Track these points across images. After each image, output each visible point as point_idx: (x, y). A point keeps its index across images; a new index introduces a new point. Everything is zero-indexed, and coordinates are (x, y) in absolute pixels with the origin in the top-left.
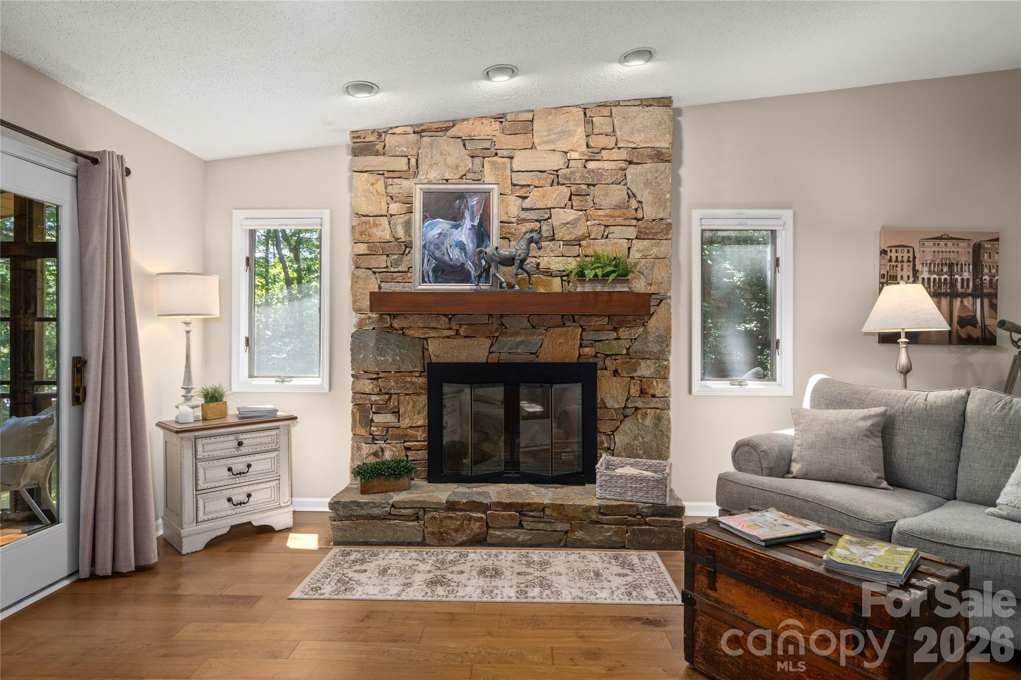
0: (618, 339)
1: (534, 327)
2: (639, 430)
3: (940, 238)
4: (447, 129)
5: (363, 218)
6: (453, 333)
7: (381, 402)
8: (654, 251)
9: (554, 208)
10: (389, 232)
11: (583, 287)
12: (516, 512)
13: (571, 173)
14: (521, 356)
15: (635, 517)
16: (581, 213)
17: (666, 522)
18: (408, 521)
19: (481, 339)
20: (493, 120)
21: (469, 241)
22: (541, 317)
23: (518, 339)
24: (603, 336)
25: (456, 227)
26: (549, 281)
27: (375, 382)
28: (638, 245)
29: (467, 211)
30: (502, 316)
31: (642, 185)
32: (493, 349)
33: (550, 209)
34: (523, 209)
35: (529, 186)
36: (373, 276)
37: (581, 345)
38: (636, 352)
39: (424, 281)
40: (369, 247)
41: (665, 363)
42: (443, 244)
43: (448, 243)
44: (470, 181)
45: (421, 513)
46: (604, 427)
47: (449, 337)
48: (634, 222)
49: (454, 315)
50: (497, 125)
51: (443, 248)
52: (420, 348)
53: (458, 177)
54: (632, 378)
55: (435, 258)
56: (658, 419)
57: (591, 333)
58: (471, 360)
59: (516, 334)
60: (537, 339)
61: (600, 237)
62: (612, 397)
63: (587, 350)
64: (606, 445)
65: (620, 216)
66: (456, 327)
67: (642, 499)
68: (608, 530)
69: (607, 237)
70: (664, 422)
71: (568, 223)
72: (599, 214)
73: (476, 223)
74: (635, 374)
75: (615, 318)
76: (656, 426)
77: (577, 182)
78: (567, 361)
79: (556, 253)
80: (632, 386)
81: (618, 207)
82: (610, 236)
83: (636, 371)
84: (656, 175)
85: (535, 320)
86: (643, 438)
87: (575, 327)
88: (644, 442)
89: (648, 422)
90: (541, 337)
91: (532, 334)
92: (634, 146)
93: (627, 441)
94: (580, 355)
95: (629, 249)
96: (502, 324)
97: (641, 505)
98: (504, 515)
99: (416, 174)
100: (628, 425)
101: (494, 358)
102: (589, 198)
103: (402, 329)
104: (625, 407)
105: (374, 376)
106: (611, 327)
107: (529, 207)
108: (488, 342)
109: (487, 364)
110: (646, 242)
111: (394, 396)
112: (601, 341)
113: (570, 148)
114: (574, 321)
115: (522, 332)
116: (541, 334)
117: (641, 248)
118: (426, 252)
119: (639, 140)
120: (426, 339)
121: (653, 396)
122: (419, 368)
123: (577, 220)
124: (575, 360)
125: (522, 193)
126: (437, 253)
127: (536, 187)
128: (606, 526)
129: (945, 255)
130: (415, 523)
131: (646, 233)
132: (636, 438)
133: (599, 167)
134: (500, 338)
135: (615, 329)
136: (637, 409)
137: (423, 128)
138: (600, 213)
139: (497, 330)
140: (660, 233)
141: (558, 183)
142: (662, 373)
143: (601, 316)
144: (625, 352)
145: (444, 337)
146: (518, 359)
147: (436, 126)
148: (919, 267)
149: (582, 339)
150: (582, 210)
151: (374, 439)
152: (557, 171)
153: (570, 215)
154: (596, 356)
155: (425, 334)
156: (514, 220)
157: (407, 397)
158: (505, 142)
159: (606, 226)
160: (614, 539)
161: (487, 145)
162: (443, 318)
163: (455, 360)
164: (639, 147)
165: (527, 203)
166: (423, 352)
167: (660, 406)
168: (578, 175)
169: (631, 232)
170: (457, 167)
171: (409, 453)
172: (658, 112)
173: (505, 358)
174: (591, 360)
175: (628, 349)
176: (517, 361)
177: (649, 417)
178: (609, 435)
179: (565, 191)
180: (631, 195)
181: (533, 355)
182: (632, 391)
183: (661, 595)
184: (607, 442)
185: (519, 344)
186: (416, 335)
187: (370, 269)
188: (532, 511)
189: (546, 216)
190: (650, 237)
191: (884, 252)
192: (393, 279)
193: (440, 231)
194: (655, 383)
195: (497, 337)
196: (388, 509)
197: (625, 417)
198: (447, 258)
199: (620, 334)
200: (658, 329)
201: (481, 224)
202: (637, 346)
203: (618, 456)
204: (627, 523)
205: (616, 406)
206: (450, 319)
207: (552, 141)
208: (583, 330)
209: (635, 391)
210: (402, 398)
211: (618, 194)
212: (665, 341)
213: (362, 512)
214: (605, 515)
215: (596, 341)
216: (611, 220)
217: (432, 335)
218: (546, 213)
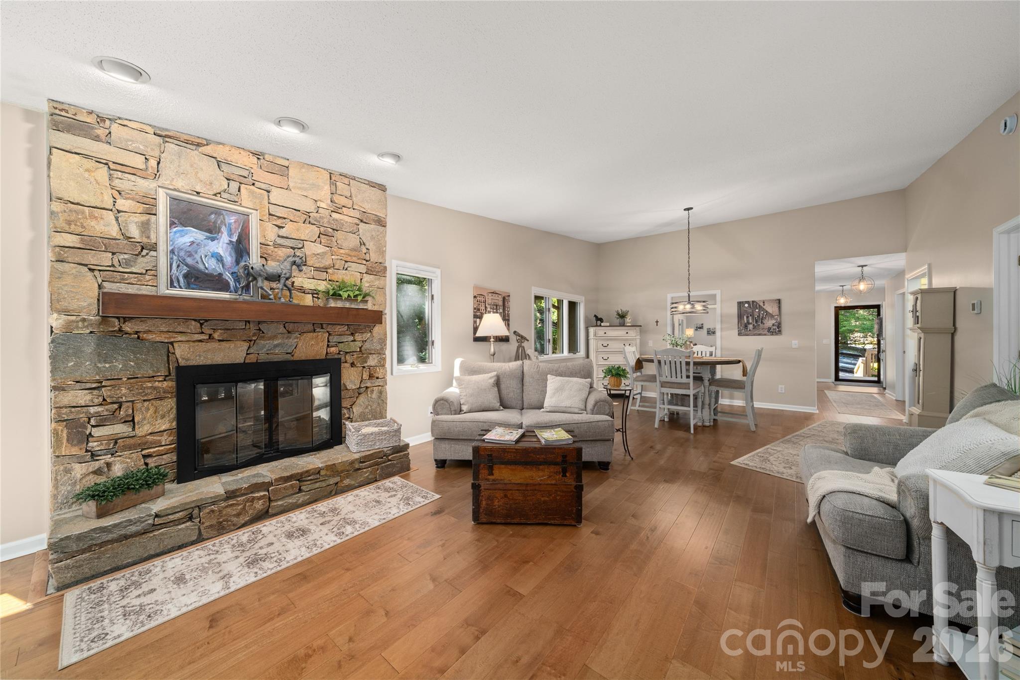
0: (354, 341)
1: (289, 332)
2: (369, 402)
3: (493, 293)
4: (199, 145)
5: (70, 205)
6: (208, 337)
7: (106, 413)
8: (377, 283)
9: (306, 241)
10: (116, 228)
11: (336, 303)
12: (296, 480)
13: (320, 217)
14: (279, 355)
15: (382, 458)
16: (328, 249)
17: (400, 456)
18: (177, 525)
19: (238, 343)
20: (251, 155)
21: (227, 254)
22: (296, 325)
23: (276, 342)
24: (344, 338)
25: (213, 239)
26: (303, 297)
27: (95, 392)
28: (367, 278)
29: (224, 227)
30: (259, 323)
31: (369, 238)
32: (251, 351)
33: (303, 240)
34: (279, 236)
35: (285, 218)
36: (90, 274)
37: (328, 346)
38: (366, 350)
39: (172, 285)
40: (82, 240)
41: (384, 356)
42: (196, 252)
43: (202, 252)
44: (226, 201)
45: (196, 511)
46: (345, 403)
47: (200, 341)
48: (364, 262)
49: (206, 321)
50: (254, 160)
51: (197, 257)
52: (164, 352)
53: (212, 193)
54: (364, 367)
55: (187, 265)
56: (381, 392)
57: (336, 337)
58: (227, 361)
59: (274, 337)
60: (292, 341)
61: (341, 269)
62: (351, 381)
63: (333, 350)
64: (347, 416)
65: (355, 256)
66: (208, 331)
67: (385, 445)
68: (366, 473)
69: (346, 269)
70: (384, 394)
71: (318, 254)
72: (341, 252)
73: (235, 239)
74: (366, 365)
75: (352, 327)
76: (379, 397)
77: (325, 225)
78: (318, 358)
79: (308, 275)
80: (364, 373)
81: (354, 250)
82: (348, 269)
83: (366, 362)
84: (378, 234)
85: (290, 327)
86: (371, 407)
87: (324, 332)
88: (372, 409)
89: (374, 396)
90: (296, 340)
91: (288, 338)
92: (364, 210)
93: (361, 410)
94: (327, 353)
95: (361, 279)
96: (260, 330)
97: (385, 450)
98: (286, 486)
99: (156, 176)
100: (362, 399)
101: (252, 359)
102: (334, 239)
103: (137, 333)
104: (360, 388)
105: (94, 385)
106: (350, 333)
107: (285, 235)
108: (245, 345)
109: (244, 365)
110: (372, 277)
111: (124, 406)
112: (343, 342)
113: (319, 199)
114: (322, 328)
115: (279, 336)
116: (297, 338)
117: (369, 280)
118: (175, 258)
119: (367, 207)
120: (172, 343)
121: (377, 378)
122: (164, 372)
123: (325, 253)
124: (323, 357)
125: (279, 222)
126: (189, 261)
127: (291, 221)
128: (364, 470)
129: (495, 301)
130: (188, 524)
131: (371, 271)
132: (367, 407)
133: (341, 218)
134: (257, 341)
135: (352, 334)
136: (367, 388)
137: (167, 133)
138: (342, 251)
139: (254, 335)
140: (380, 272)
141: (309, 222)
142: (382, 363)
143: (343, 325)
144: (358, 350)
145: (194, 341)
146: (276, 358)
147: (186, 137)
148: (487, 305)
149: (328, 341)
150: (328, 247)
151: (93, 455)
152: (309, 213)
153: (319, 249)
154: (339, 354)
155: (170, 338)
156: (271, 244)
157: (146, 404)
158: (261, 175)
159: (346, 262)
160: (370, 477)
161: (245, 173)
162: (193, 323)
163: (209, 362)
164: (367, 212)
165: (283, 232)
166: (168, 357)
167: (381, 384)
168: (326, 220)
169: (363, 269)
170: (211, 183)
171: (149, 460)
172: (378, 192)
173: (263, 358)
174: (336, 356)
175: (360, 348)
176: (275, 360)
177: (375, 392)
178: (349, 408)
179: (316, 231)
180: (362, 244)
181: (289, 355)
182: (364, 376)
183: (425, 497)
184: (348, 413)
185: (276, 346)
186: (158, 339)
187: (86, 265)
188: (309, 476)
189: (300, 246)
190: (375, 273)
191: (475, 297)
192: (123, 279)
193: (192, 239)
194: (378, 369)
195: (255, 341)
196: (150, 522)
197: (359, 394)
198: (201, 267)
199: (356, 338)
200: (379, 334)
201: (239, 241)
202: (367, 346)
203: (355, 422)
204: (377, 464)
205: (354, 387)
206: (201, 324)
207: (305, 190)
208: (330, 334)
209: (366, 376)
210: (138, 405)
211: (353, 240)
212: (384, 342)
214: (364, 462)
215: (339, 343)
216: (349, 258)
217: (180, 339)
218: (300, 243)
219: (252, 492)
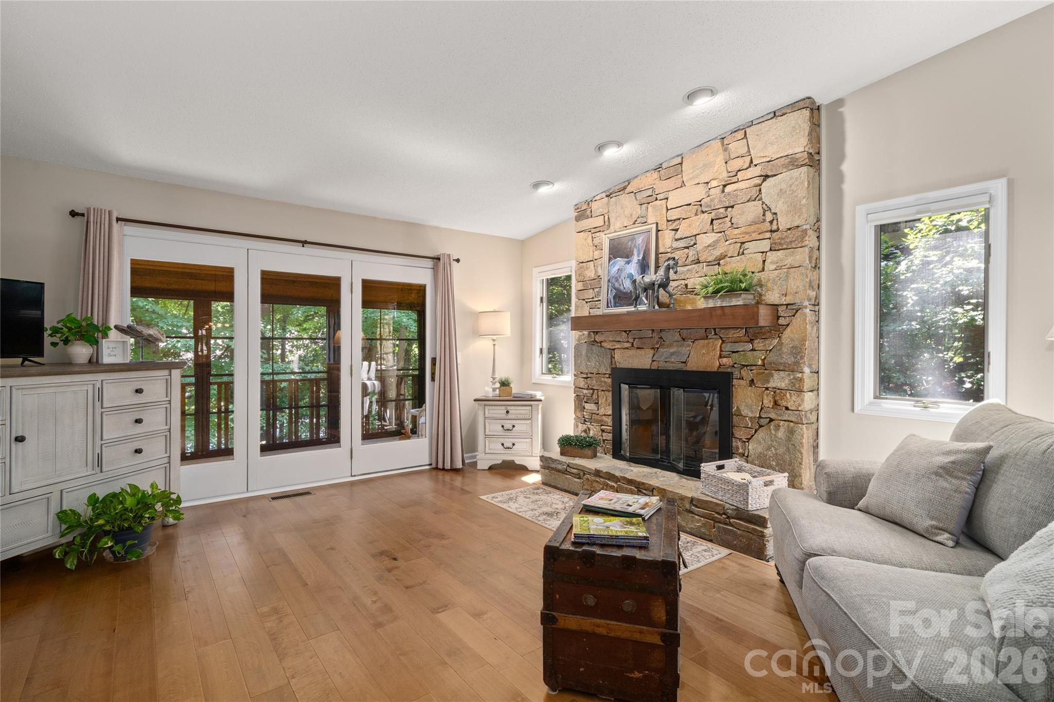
0: (753, 350)
1: (684, 339)
2: (772, 441)
4: (625, 188)
5: (581, 264)
6: (630, 345)
7: (589, 395)
8: (789, 261)
9: (698, 234)
10: (594, 272)
11: (708, 303)
12: (636, 487)
13: (711, 201)
14: (674, 364)
15: (721, 515)
16: (720, 234)
18: (576, 478)
19: (647, 350)
20: (653, 171)
21: (636, 272)
22: (689, 330)
23: (672, 350)
24: (739, 347)
25: (628, 263)
26: (694, 299)
27: (586, 380)
28: (772, 257)
29: (635, 249)
30: (661, 331)
31: (775, 197)
32: (655, 358)
33: (695, 235)
34: (676, 240)
35: (679, 219)
36: (586, 305)
37: (721, 357)
38: (770, 364)
39: (608, 307)
40: (583, 284)
41: (800, 375)
42: (620, 276)
43: (623, 276)
44: (640, 225)
45: (582, 474)
46: (740, 433)
47: (627, 348)
48: (768, 235)
49: (630, 331)
50: (655, 175)
51: (620, 280)
52: (609, 356)
53: (632, 223)
54: (767, 389)
55: (615, 289)
56: (791, 432)
57: (729, 345)
58: (640, 367)
59: (671, 346)
60: (685, 350)
61: (736, 255)
62: (747, 406)
63: (724, 360)
64: (741, 451)
65: (754, 232)
66: (631, 340)
67: (729, 500)
68: (698, 521)
69: (743, 254)
70: (796, 436)
71: (708, 246)
72: (736, 233)
73: (641, 258)
74: (769, 385)
75: (751, 330)
76: (789, 439)
77: (717, 207)
78: (709, 370)
79: (700, 274)
80: (765, 397)
81: (755, 223)
82: (745, 252)
83: (768, 382)
84: (791, 182)
85: (684, 333)
86: (776, 449)
87: (716, 339)
88: (776, 454)
89: (781, 434)
90: (688, 349)
91: (682, 346)
92: (768, 159)
93: (760, 450)
94: (720, 365)
95: (764, 261)
96: (661, 338)
97: (727, 506)
98: (627, 488)
99: (609, 226)
100: (761, 434)
101: (655, 366)
102: (728, 219)
103: (601, 342)
104: (760, 417)
105: (585, 376)
106: (748, 339)
107: (679, 237)
108: (652, 352)
109: (649, 371)
110: (780, 253)
111: (596, 391)
112: (737, 352)
113: (711, 178)
114: (716, 334)
115: (675, 344)
116: (689, 346)
117: (775, 259)
118: (610, 284)
119: (773, 152)
120: (614, 349)
121: (787, 408)
122: (609, 372)
123: (716, 242)
124: (715, 369)
125: (673, 226)
126: (617, 285)
127: (684, 219)
128: (696, 517)
130: (579, 480)
131: (780, 244)
132: (769, 449)
133: (735, 189)
134: (659, 349)
135: (751, 341)
136: (771, 420)
137: (611, 191)
138: (736, 231)
139: (657, 342)
140: (795, 241)
141: (703, 212)
142: (797, 386)
143: (738, 328)
144: (760, 363)
145: (625, 348)
146: (670, 367)
147: (618, 187)
149: (721, 351)
150: (721, 232)
151: (585, 421)
152: (700, 201)
153: (711, 238)
154: (733, 366)
155: (612, 346)
156: (669, 250)
157: (603, 392)
158: (661, 186)
159: (743, 243)
160: (703, 530)
161: (649, 193)
162: (624, 333)
163: (630, 366)
164: (773, 159)
165: (679, 235)
166: (611, 360)
167: (793, 419)
168: (716, 201)
169: (765, 245)
170: (631, 215)
171: (604, 434)
172: (792, 118)
173: (662, 365)
174: (729, 370)
175: (763, 360)
176: (671, 369)
177: (782, 430)
178: (745, 442)
179: (707, 218)
180: (766, 209)
181: (683, 364)
182: (765, 402)
184: (742, 448)
185: (672, 354)
186: (609, 347)
187: (584, 300)
188: (646, 490)
189: (692, 243)
190: (785, 247)
192: (596, 306)
193: (619, 267)
194: (788, 395)
195: (658, 348)
196: (565, 467)
197: (761, 426)
198: (622, 288)
199: (755, 345)
200: (792, 340)
201: (644, 258)
202: (772, 357)
203: (752, 463)
204: (713, 519)
205: (750, 415)
206: (628, 334)
207: (697, 176)
208: (723, 342)
209: (768, 402)
210: (600, 393)
211: (755, 209)
212: (800, 352)
213: (553, 466)
214: (696, 506)
215: (733, 352)
216: (747, 237)
217: (617, 347)
218: (692, 240)
219: (609, 479)
